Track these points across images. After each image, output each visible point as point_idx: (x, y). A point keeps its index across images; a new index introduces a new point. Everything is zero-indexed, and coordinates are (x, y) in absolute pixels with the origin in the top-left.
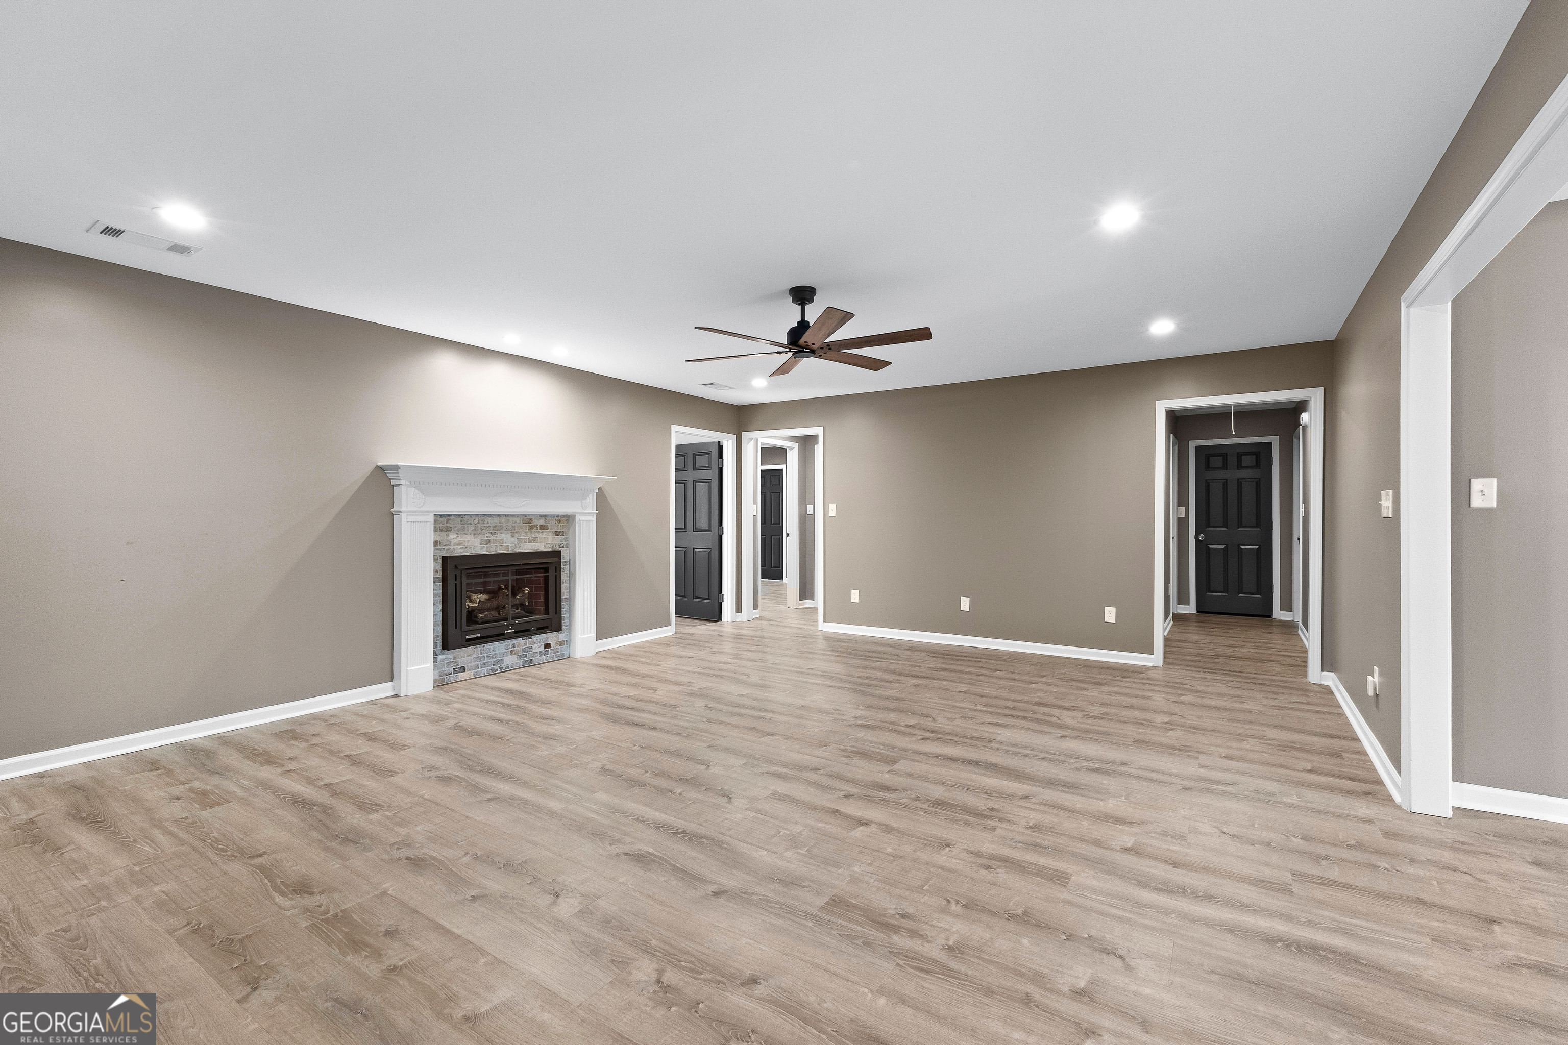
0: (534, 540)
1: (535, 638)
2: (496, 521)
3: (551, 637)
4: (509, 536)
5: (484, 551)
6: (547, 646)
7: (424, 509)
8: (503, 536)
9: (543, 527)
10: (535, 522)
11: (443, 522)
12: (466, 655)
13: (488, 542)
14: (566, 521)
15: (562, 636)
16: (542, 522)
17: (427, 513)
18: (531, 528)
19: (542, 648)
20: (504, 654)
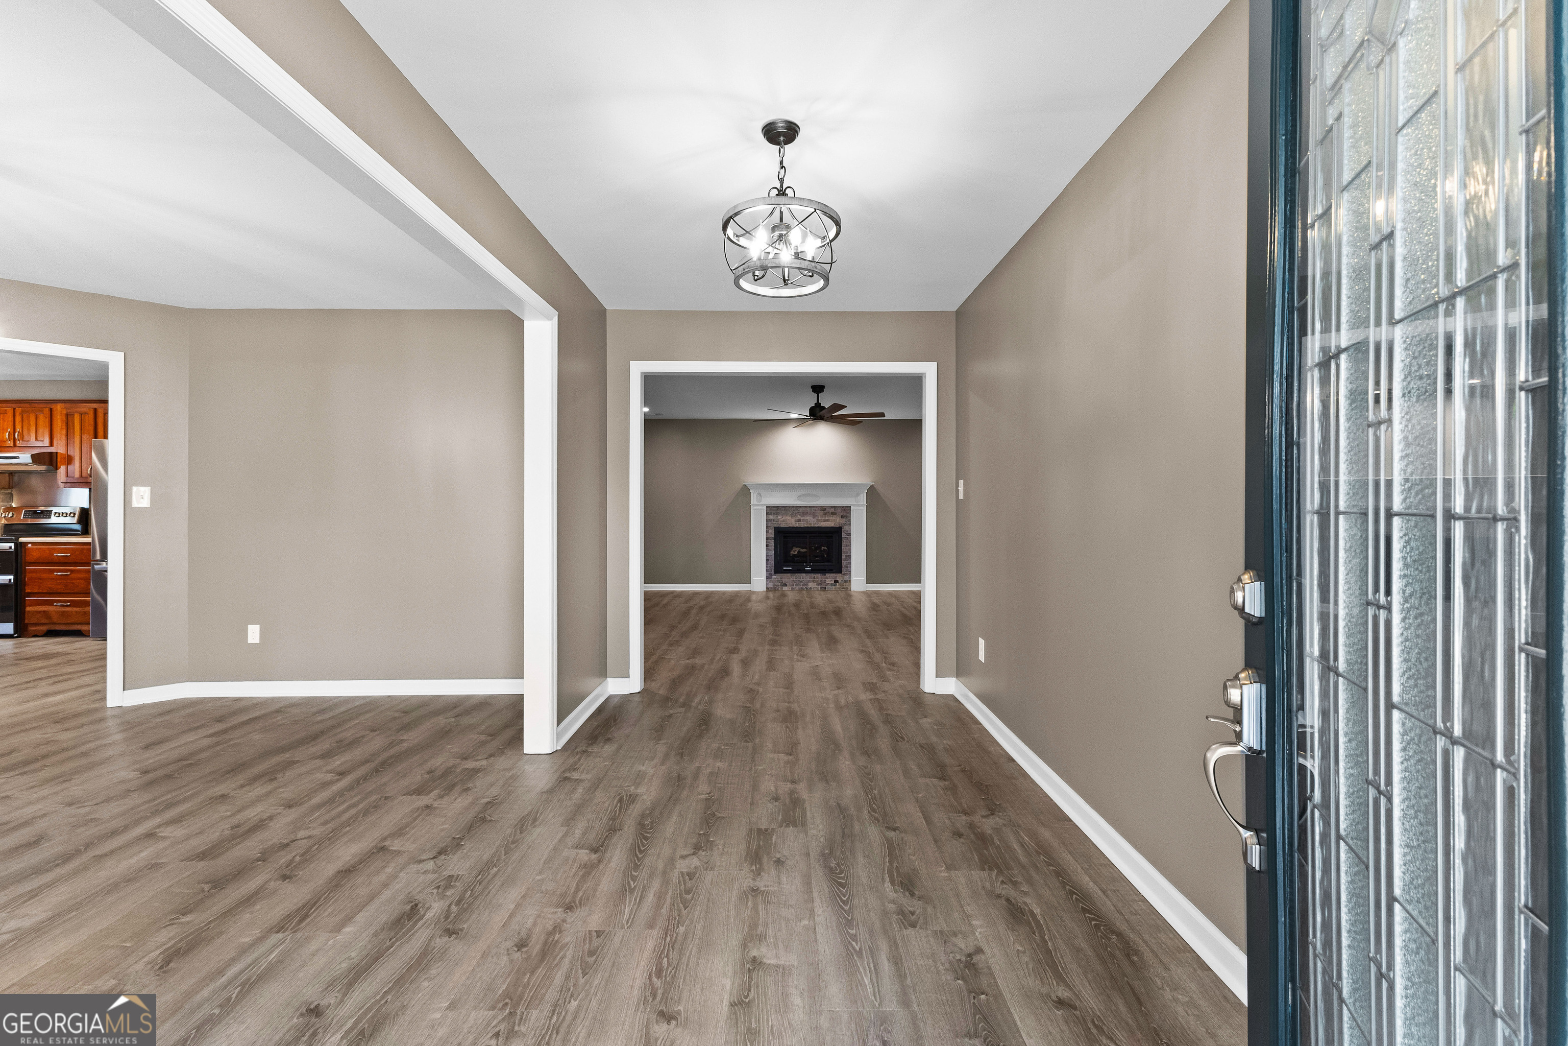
0: (828, 520)
1: (828, 575)
2: (804, 509)
3: (839, 577)
4: (811, 518)
5: (797, 525)
6: (836, 581)
7: (762, 503)
8: (808, 518)
9: (833, 513)
10: (828, 510)
11: (772, 510)
12: (788, 578)
13: (799, 520)
14: (845, 512)
15: (846, 578)
16: (833, 510)
17: (762, 505)
18: (825, 514)
19: (833, 582)
20: (809, 581)
